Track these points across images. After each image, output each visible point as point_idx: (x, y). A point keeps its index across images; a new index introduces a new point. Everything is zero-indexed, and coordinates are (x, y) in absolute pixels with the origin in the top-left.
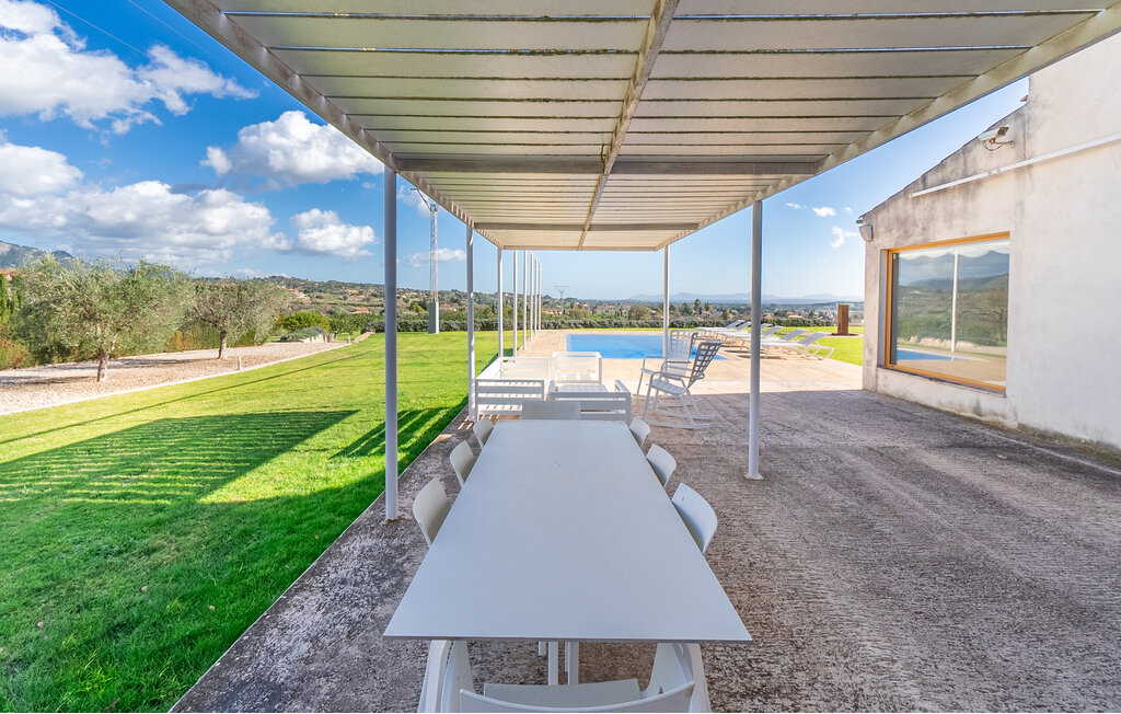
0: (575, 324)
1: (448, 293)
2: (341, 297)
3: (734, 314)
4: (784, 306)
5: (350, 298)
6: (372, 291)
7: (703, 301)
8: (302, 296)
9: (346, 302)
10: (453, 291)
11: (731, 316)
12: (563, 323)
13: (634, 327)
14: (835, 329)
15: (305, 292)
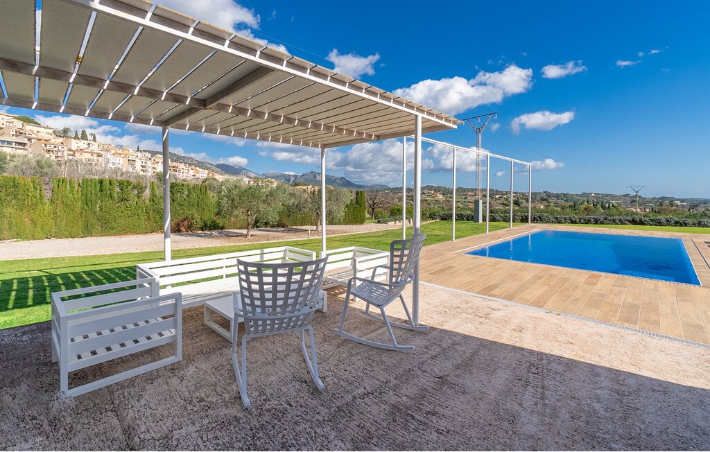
1: (540, 194)
2: (464, 197)
5: (469, 198)
8: (441, 197)
9: (466, 200)
10: (544, 192)
15: (443, 194)
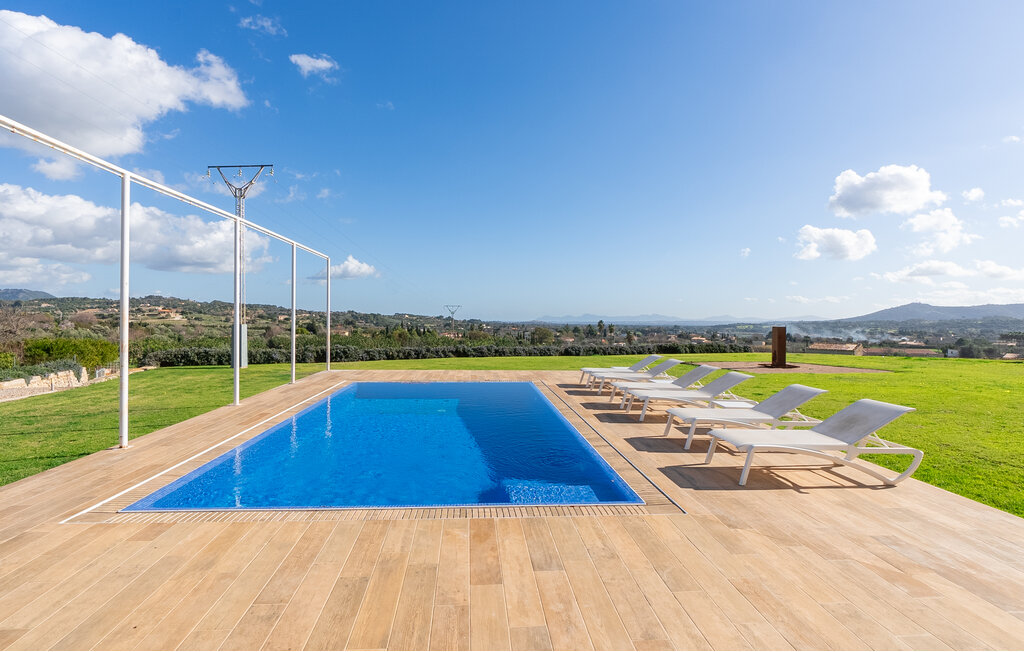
0: (444, 352)
1: (344, 314)
3: (638, 336)
4: (687, 328)
6: (261, 312)
7: (606, 322)
8: (178, 317)
11: (636, 338)
12: (428, 350)
13: (519, 355)
14: (768, 358)
